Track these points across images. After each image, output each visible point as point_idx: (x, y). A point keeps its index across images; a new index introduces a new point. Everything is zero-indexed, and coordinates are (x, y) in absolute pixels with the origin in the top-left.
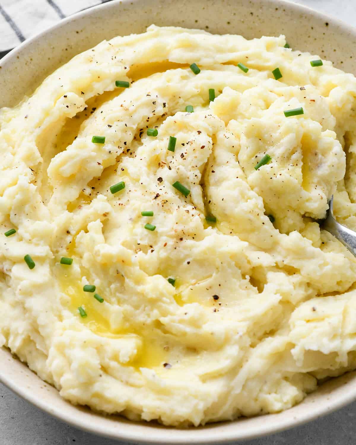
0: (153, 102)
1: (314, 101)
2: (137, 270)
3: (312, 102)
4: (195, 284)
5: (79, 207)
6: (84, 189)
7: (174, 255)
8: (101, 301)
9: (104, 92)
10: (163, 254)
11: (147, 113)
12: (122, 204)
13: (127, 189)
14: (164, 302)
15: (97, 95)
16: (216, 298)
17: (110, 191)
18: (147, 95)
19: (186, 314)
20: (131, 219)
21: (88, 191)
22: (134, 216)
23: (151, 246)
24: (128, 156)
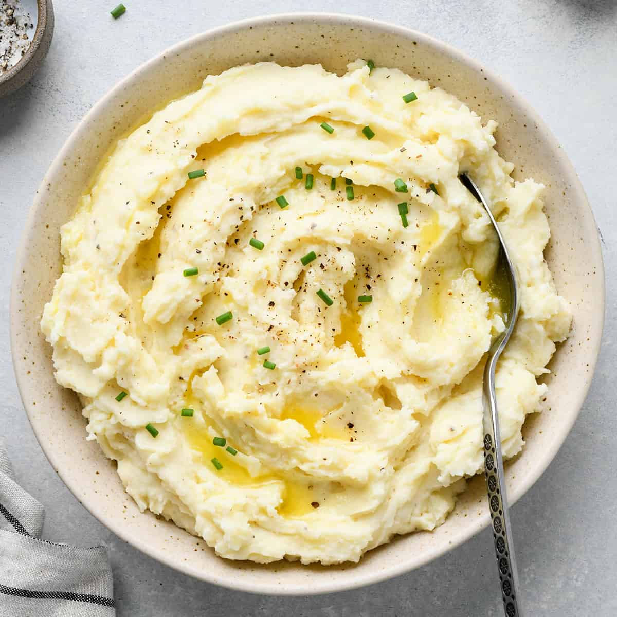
0: (238, 207)
1: (420, 156)
3: (419, 158)
4: (327, 415)
5: (186, 347)
6: (188, 327)
7: (299, 389)
8: (235, 453)
9: (176, 191)
10: (289, 391)
11: (235, 221)
12: (233, 338)
13: (235, 318)
14: (301, 450)
15: (169, 200)
16: (351, 426)
17: (215, 321)
18: (231, 200)
19: (325, 459)
20: (246, 357)
21: (191, 329)
22: (249, 354)
23: (274, 383)
24: (226, 270)
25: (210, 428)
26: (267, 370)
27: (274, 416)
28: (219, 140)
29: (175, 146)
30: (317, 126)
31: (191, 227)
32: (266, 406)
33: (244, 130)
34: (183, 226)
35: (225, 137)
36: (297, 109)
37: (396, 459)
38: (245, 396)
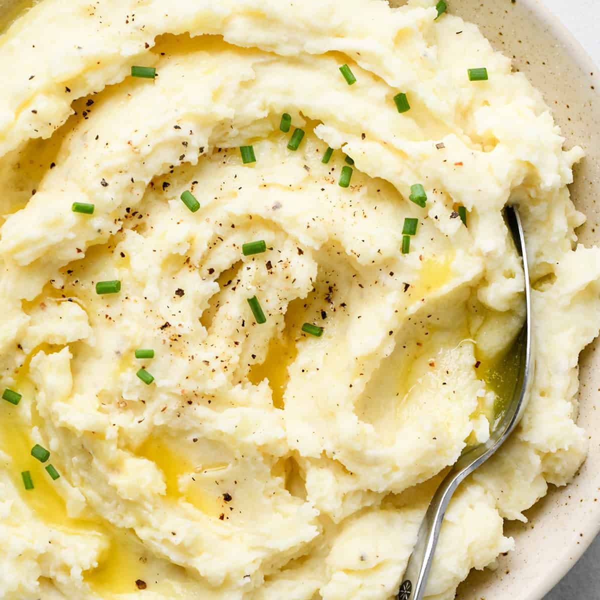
0: (183, 141)
1: (461, 164)
2: (112, 451)
3: (458, 166)
4: (200, 472)
5: (42, 306)
6: (53, 281)
7: (175, 423)
8: (55, 477)
9: (106, 86)
10: (159, 421)
11: (171, 158)
12: (110, 318)
13: (122, 293)
14: (144, 508)
15: (93, 94)
16: (228, 498)
17: (95, 285)
18: (176, 127)
19: (174, 534)
20: (118, 353)
21: (58, 284)
22: (123, 350)
23: (144, 402)
24: (136, 221)
25: (35, 429)
26: (139, 381)
27: (127, 447)
28: (192, 36)
29: (127, 22)
30: (334, 66)
31: (107, 144)
32: (120, 431)
33: (231, 36)
34: (97, 138)
35: (202, 34)
36: (316, 32)
37: (272, 566)
38: (98, 406)
